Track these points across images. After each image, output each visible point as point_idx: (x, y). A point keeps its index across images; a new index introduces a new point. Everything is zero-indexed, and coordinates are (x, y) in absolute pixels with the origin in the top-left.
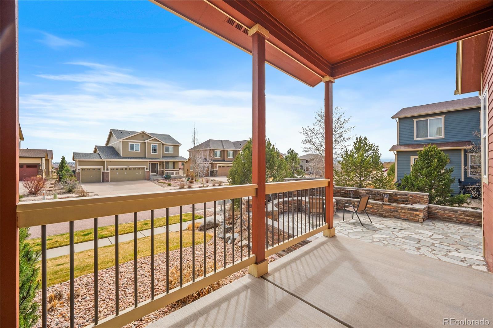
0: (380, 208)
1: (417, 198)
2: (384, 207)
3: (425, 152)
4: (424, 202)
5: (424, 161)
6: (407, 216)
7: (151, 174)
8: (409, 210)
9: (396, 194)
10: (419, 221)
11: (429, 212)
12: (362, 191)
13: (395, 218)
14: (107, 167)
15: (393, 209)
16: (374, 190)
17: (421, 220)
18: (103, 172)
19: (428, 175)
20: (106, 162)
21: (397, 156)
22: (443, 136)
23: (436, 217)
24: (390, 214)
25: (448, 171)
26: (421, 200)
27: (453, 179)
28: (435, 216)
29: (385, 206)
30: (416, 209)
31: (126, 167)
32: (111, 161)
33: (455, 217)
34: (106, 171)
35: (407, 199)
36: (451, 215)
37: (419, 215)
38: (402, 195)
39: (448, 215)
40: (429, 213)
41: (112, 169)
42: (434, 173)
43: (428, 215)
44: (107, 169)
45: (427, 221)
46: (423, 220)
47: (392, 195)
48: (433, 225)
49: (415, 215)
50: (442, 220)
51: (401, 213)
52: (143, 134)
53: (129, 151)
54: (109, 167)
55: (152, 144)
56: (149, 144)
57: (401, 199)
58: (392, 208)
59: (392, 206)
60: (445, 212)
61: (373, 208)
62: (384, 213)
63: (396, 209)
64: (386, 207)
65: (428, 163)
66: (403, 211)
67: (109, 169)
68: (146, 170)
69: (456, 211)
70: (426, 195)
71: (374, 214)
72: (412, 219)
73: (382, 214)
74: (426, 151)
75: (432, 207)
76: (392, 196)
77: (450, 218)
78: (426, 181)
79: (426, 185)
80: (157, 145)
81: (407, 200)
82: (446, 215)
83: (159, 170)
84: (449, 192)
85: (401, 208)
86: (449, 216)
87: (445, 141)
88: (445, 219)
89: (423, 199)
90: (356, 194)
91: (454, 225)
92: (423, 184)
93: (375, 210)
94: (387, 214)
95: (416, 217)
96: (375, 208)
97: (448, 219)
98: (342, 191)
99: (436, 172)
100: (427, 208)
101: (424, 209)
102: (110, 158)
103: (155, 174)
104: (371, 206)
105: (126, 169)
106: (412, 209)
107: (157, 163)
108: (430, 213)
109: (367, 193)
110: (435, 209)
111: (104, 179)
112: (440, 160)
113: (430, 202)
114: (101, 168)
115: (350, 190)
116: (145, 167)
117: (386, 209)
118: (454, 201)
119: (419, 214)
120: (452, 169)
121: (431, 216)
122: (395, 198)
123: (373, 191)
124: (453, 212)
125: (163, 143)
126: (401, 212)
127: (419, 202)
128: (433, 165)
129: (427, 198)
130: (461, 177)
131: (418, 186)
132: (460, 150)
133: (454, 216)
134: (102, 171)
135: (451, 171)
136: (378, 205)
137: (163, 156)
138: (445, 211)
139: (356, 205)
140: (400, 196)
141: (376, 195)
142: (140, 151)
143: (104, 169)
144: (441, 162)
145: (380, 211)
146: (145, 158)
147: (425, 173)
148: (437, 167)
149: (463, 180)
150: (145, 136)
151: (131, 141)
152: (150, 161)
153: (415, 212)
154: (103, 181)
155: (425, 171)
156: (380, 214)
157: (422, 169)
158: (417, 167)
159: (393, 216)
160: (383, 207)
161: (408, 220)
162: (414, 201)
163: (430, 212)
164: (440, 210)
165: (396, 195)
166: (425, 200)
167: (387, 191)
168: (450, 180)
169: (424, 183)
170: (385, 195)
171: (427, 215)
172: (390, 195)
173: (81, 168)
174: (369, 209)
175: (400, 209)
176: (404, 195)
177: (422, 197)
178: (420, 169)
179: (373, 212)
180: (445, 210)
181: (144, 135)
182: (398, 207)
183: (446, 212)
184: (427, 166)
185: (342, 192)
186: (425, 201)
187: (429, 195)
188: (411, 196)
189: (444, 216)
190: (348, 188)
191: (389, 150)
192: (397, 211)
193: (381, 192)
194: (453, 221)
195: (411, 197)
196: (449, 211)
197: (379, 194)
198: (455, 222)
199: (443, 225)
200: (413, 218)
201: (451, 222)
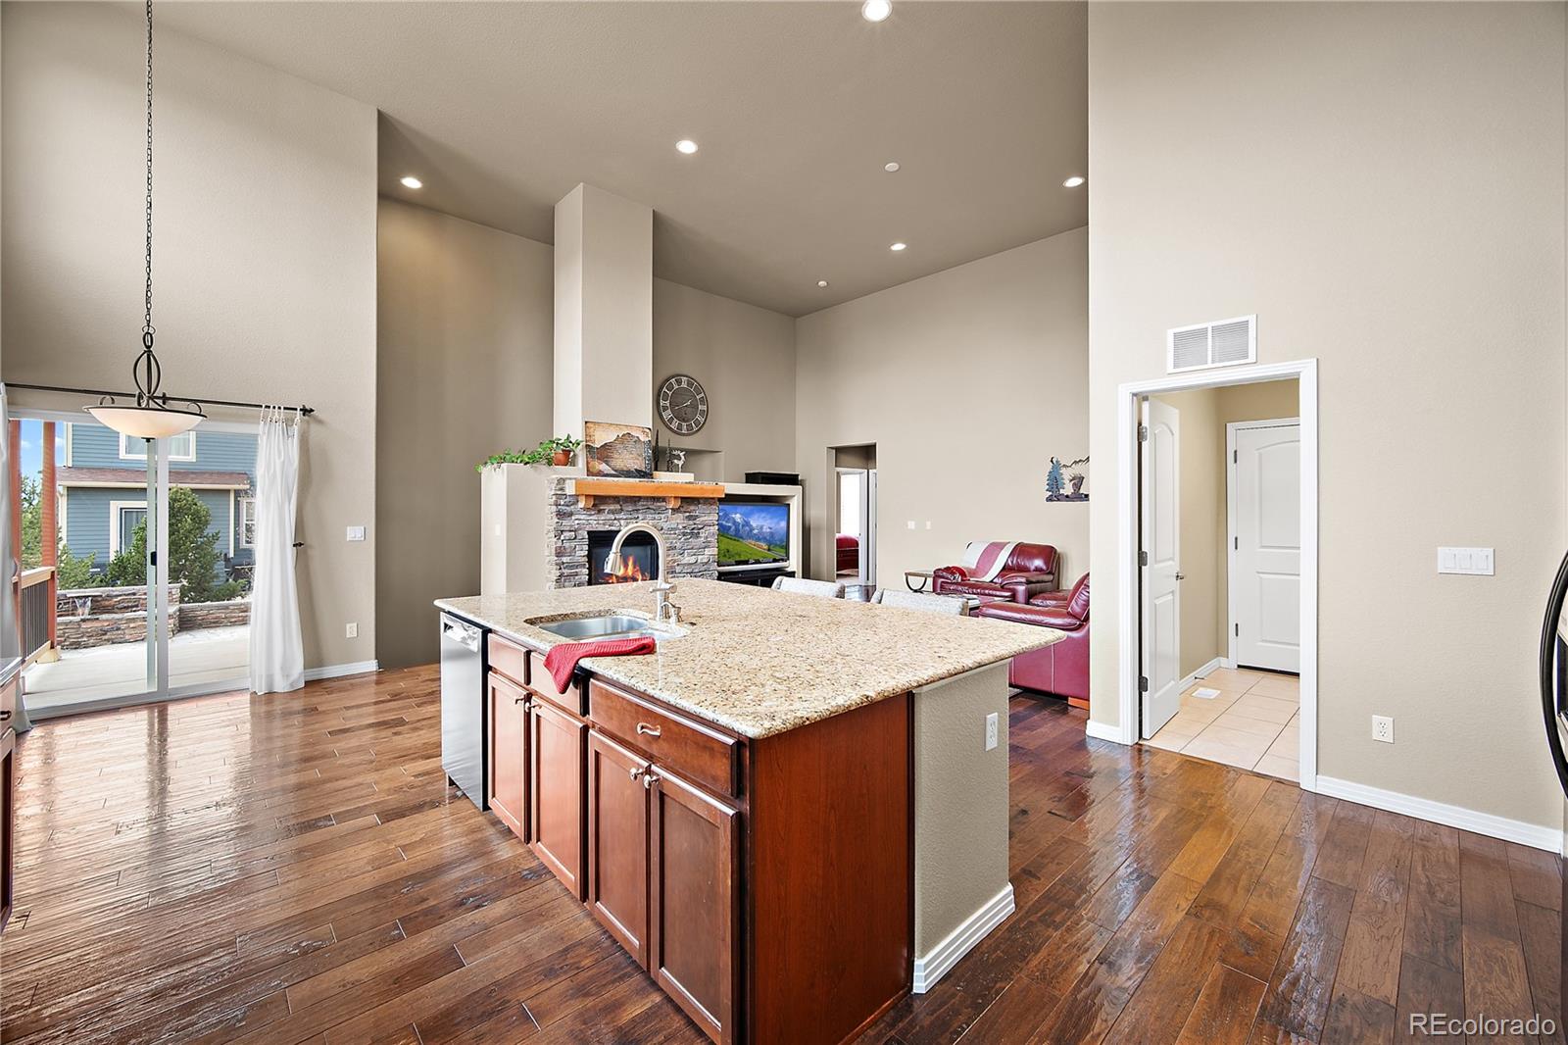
0: (76, 630)
2: (82, 626)
6: (139, 633)
13: (115, 642)
15: (108, 625)
22: (192, 457)
24: (101, 638)
25: (210, 539)
27: (217, 555)
28: (193, 622)
29: (86, 623)
33: (226, 618)
35: (135, 601)
36: (219, 616)
38: (123, 595)
39: (214, 616)
40: (182, 618)
43: (182, 623)
46: (173, 634)
47: (99, 599)
50: (205, 627)
51: (125, 631)
57: (123, 604)
58: (105, 624)
59: (104, 621)
62: (85, 639)
63: (115, 625)
64: (88, 626)
66: (132, 625)
69: (227, 608)
73: (80, 642)
75: (186, 608)
76: (98, 601)
77: (218, 621)
82: (210, 618)
85: (127, 620)
87: (197, 467)
88: (209, 625)
94: (93, 640)
97: (214, 623)
100: (177, 611)
101: (173, 614)
108: (184, 618)
110: (192, 611)
113: (182, 601)
117: (89, 629)
120: (217, 534)
121: (186, 624)
122: (107, 603)
124: (222, 609)
126: (128, 628)
130: (229, 548)
132: (228, 491)
138: (208, 611)
140: (119, 598)
145: (75, 638)
149: (232, 555)
156: (72, 643)
159: (108, 640)
160: (79, 626)
164: (200, 610)
165: (106, 597)
166: (174, 597)
168: (213, 556)
170: (79, 601)
171: (180, 624)
172: (93, 598)
175: (123, 622)
176: (127, 595)
180: (210, 608)
182: (121, 619)
183: (210, 612)
186: (174, 600)
192: (119, 629)
193: (68, 596)
196: (216, 609)
198: (225, 626)
201: (220, 626)
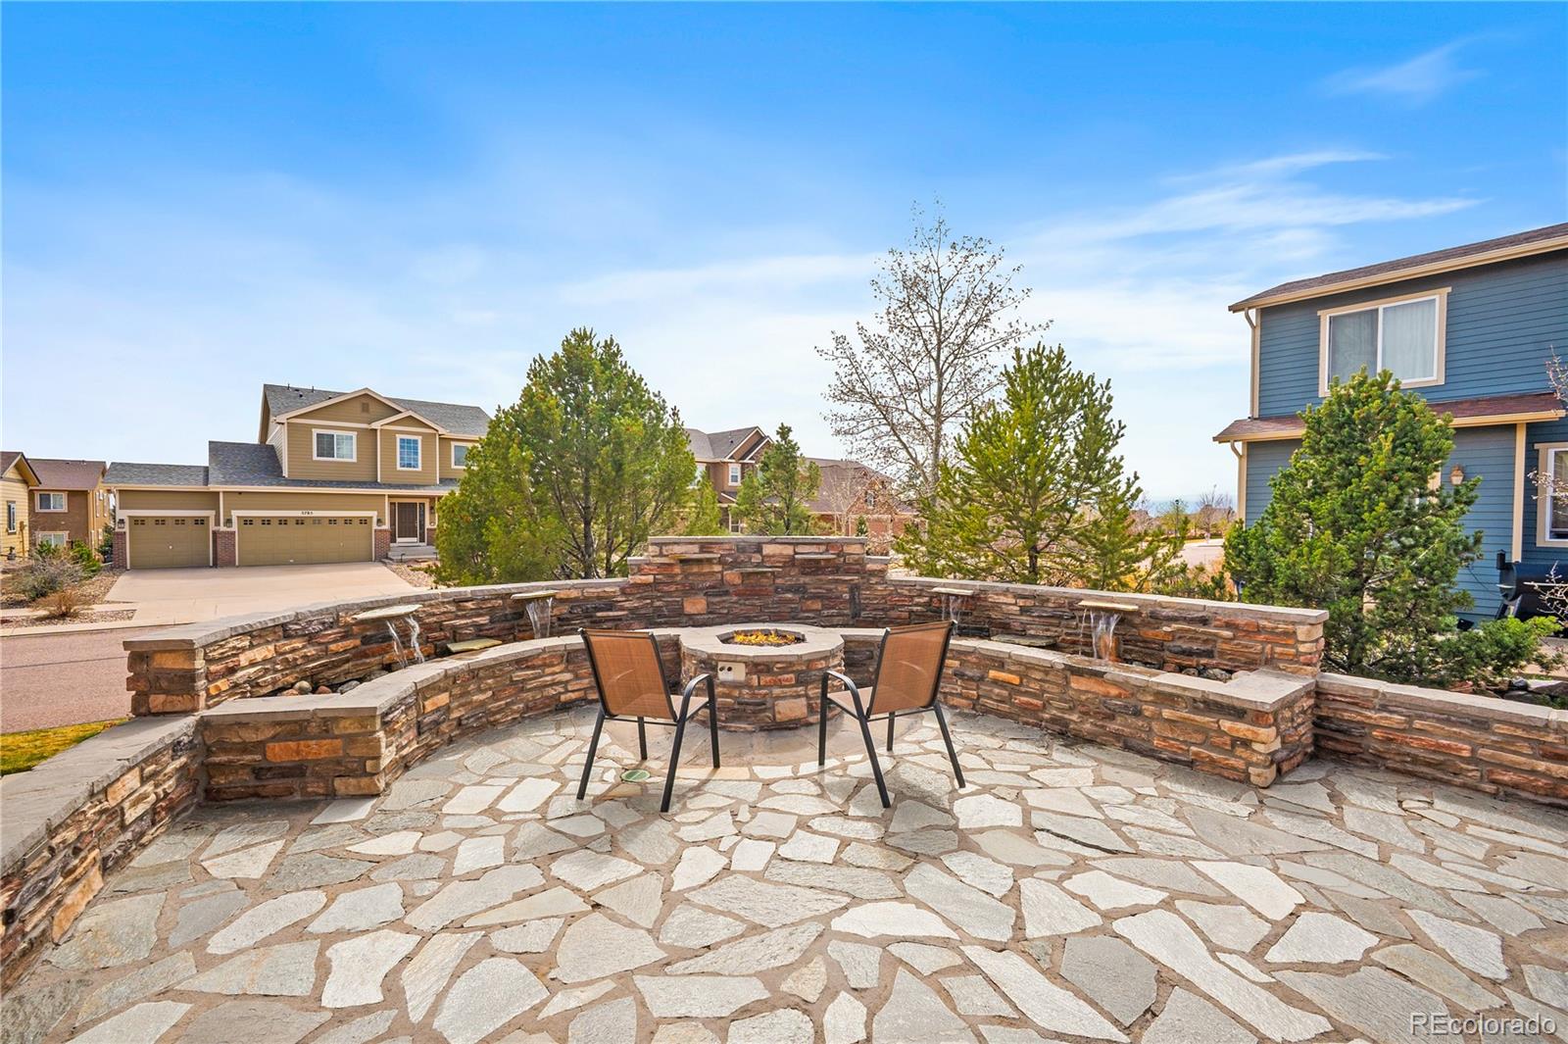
0: (1056, 690)
1: (1261, 637)
2: (1073, 685)
3: (1335, 407)
4: (1294, 659)
5: (1330, 451)
6: (1184, 742)
7: (398, 540)
8: (1196, 710)
9: (1153, 616)
10: (1248, 775)
11: (1319, 717)
12: (1003, 599)
13: (1127, 747)
14: (227, 512)
15: (1118, 697)
16: (1053, 594)
17: (1260, 774)
18: (214, 533)
19: (1345, 518)
20: (221, 495)
21: (1245, 460)
22: (1436, 377)
23: (1355, 749)
24: (1102, 727)
25: (1450, 501)
26: (1278, 650)
27: (1471, 541)
28: (1353, 744)
29: (1081, 679)
30: (1234, 708)
31: (298, 513)
32: (240, 493)
33: (1473, 759)
34: (222, 528)
35: (1206, 642)
36: (1449, 747)
37: (1251, 741)
38: (1185, 620)
39: (1433, 741)
40: (1319, 722)
41: (247, 522)
42: (1371, 510)
43: (1316, 737)
44: (229, 522)
45: (1304, 773)
46: (1279, 771)
47: (1137, 621)
48: (1331, 808)
49: (1227, 740)
50: (1395, 771)
51: (1155, 726)
52: (365, 401)
53: (315, 458)
54: (235, 514)
55: (399, 437)
56: (389, 436)
57: (1179, 643)
58: (1114, 691)
59: (1115, 683)
60: (1410, 722)
61: (1023, 689)
62: (1075, 717)
63: (1132, 701)
64: (1083, 688)
65: (1347, 462)
66: (1167, 713)
67: (235, 520)
68: (375, 527)
69: (1478, 723)
70: (1308, 621)
71: (1027, 723)
72: (1212, 761)
73: (1065, 723)
74: (1339, 404)
75: (1335, 690)
76: (1134, 626)
77: (1441, 763)
78: (1329, 552)
79: (1330, 570)
80: (419, 439)
81: (1209, 647)
82: (1415, 745)
83: (427, 526)
84: (1447, 605)
85: (1158, 694)
86: (1438, 749)
87: (1445, 394)
88: (1410, 767)
89: (1291, 642)
90: (975, 613)
91: (1466, 811)
92: (1314, 565)
93: (1035, 701)
94: (1088, 726)
95: (1231, 752)
96: (1034, 686)
97: (1428, 764)
98: (917, 600)
99: (1382, 504)
100: (1308, 694)
101: (1288, 703)
102: (240, 484)
103: (415, 539)
104: (1016, 680)
105: (299, 521)
106: (1216, 703)
107: (421, 501)
108: (1325, 724)
109: (1024, 610)
110: (1356, 704)
111: (218, 556)
112: (1408, 441)
113: (1332, 660)
114: (208, 517)
115: (949, 595)
116: (374, 514)
117: (1083, 697)
118: (1474, 654)
119: (1250, 737)
121: (1331, 744)
122: (1150, 633)
123: (1048, 600)
124: (1463, 724)
125: (441, 431)
126: (1158, 717)
127: (1270, 662)
128: (1370, 469)
129: (1317, 641)
130: (1510, 541)
131: (1295, 577)
132: (1512, 428)
133: (1466, 754)
134: (212, 527)
135: (1463, 498)
136: (1047, 673)
137: (442, 480)
138: (1410, 719)
139: (950, 672)
140: (1175, 626)
141: (1061, 617)
142: (354, 460)
143: (217, 523)
144: (1412, 451)
145: (1057, 708)
146: (374, 484)
147: (1332, 512)
148: (1388, 477)
149: (1516, 555)
150: (373, 408)
151: (319, 427)
152: (390, 496)
153: (1226, 724)
154: (215, 565)
155: (1332, 501)
156: (1054, 720)
157: (1319, 492)
158: (1298, 485)
159: (1118, 736)
160: (1068, 683)
161: (1190, 764)
162: (1243, 654)
163: (1327, 718)
164: (1384, 708)
165: (1156, 618)
166: (1302, 648)
167: (1112, 600)
168: (1457, 543)
169: (1322, 559)
170: (1097, 618)
171: (1308, 739)
172: (1125, 618)
173: (130, 517)
174: (1005, 693)
175: (1150, 698)
176: (1192, 621)
177: (1286, 633)
178: (1311, 497)
179: (1026, 709)
180: (1416, 710)
181: (367, 403)
182: (1143, 689)
183: (1417, 724)
184: (1342, 477)
185: (917, 605)
186: (1302, 658)
187: (1325, 624)
188: (1228, 626)
189: (1408, 750)
190: (944, 586)
191: (1215, 439)
192: (1138, 713)
193: (1083, 603)
194: (1458, 780)
195: (1227, 634)
196: (1438, 720)
197: (1077, 614)
198: (1471, 792)
199: (1392, 807)
200: (1214, 755)
201: (1448, 783)
